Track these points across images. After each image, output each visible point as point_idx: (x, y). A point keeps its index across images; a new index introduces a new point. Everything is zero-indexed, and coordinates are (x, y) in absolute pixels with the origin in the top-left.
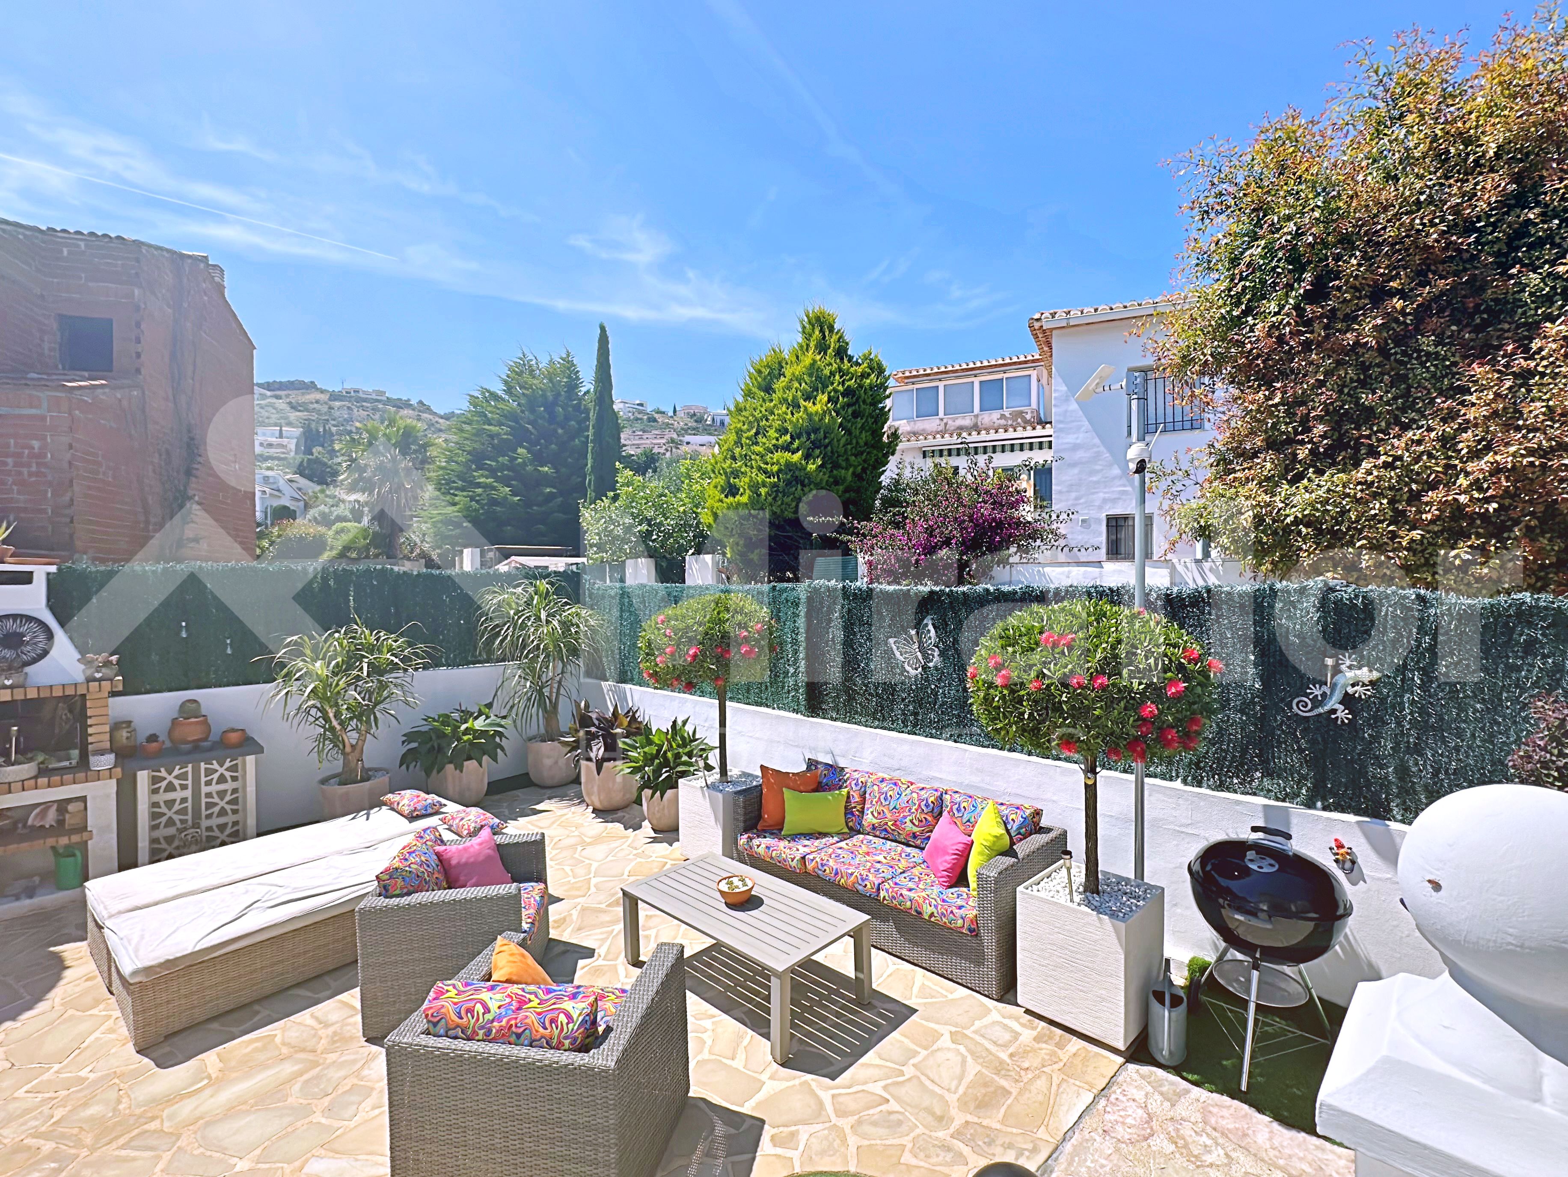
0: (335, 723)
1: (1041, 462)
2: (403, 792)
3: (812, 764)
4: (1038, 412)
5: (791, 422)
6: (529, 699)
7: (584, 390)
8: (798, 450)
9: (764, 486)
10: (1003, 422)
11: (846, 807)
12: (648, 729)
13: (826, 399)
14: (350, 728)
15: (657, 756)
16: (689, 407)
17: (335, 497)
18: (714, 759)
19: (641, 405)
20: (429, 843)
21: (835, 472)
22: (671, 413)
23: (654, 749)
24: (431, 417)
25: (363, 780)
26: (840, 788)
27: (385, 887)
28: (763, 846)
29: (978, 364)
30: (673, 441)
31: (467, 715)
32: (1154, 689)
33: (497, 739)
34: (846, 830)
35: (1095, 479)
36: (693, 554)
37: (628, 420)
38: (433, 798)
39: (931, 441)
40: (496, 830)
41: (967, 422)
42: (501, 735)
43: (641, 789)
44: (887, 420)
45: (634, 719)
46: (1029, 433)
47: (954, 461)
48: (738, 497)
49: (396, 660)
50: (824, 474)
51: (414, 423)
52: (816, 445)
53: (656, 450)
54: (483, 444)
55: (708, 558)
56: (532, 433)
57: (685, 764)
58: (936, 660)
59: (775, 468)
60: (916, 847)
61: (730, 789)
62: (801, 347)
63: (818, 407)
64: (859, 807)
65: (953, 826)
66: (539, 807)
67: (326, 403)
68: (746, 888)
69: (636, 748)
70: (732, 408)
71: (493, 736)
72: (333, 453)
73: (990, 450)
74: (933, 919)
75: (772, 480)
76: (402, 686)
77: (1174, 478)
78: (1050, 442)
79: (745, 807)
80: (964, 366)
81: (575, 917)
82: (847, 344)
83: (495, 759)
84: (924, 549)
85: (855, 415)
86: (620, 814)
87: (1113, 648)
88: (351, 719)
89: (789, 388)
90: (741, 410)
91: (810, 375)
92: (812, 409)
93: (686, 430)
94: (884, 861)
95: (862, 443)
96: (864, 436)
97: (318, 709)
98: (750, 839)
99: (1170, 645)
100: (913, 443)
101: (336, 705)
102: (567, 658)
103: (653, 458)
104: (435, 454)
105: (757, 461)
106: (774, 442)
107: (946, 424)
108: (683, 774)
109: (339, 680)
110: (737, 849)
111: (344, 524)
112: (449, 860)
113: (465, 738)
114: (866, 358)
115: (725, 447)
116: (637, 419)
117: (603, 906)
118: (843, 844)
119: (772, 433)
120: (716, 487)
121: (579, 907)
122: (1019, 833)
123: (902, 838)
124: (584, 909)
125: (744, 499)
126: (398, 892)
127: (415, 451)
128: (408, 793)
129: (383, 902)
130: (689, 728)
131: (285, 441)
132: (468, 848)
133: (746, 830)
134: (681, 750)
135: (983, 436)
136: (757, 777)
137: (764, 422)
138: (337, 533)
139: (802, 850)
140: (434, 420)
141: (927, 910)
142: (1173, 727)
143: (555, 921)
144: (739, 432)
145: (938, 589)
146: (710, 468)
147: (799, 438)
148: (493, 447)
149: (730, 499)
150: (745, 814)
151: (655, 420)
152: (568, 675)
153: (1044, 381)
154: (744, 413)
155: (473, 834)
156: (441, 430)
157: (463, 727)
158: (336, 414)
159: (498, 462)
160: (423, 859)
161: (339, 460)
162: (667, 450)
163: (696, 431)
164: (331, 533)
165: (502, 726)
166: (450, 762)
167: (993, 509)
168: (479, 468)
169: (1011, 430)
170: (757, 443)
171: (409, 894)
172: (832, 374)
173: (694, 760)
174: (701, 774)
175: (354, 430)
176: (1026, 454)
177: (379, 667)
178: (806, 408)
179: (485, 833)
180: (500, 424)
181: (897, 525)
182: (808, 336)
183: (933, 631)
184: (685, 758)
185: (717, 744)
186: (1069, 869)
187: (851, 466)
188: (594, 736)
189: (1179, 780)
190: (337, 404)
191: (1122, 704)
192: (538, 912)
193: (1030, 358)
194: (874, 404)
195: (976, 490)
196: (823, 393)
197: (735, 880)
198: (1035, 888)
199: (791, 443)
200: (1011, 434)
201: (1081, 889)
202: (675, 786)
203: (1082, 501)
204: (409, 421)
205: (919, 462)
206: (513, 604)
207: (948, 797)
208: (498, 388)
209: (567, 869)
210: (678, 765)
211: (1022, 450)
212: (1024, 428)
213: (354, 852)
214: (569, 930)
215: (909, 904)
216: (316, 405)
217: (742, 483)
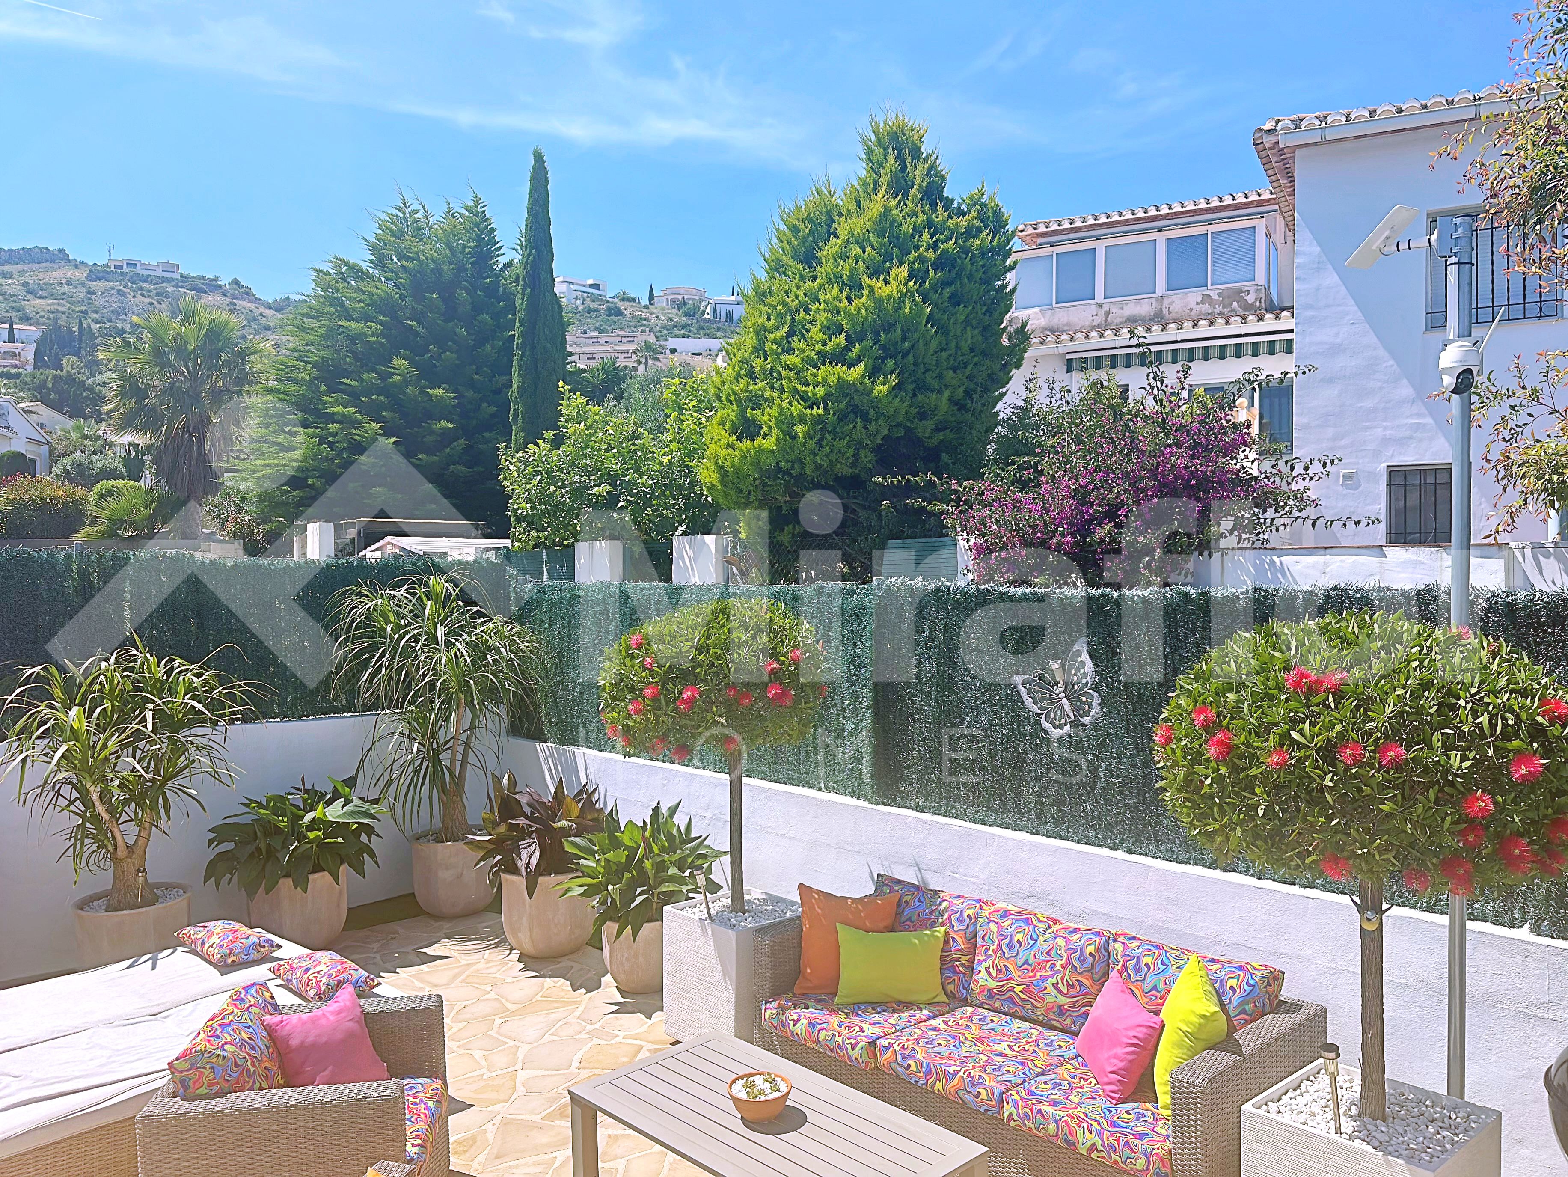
0: (100, 809)
1: (1277, 375)
2: (211, 924)
3: (884, 882)
4: (1267, 290)
5: (847, 313)
6: (417, 771)
7: (502, 260)
8: (859, 360)
9: (802, 421)
10: (1206, 308)
11: (942, 960)
12: (612, 820)
13: (905, 273)
14: (124, 818)
15: (626, 867)
16: (674, 290)
17: (98, 438)
18: (721, 871)
19: (596, 286)
20: (254, 1010)
21: (920, 397)
22: (645, 301)
23: (621, 856)
24: (252, 306)
25: (146, 903)
26: (933, 926)
27: (183, 1082)
28: (804, 1022)
29: (1165, 210)
30: (648, 347)
31: (313, 798)
32: (1488, 768)
33: (364, 838)
34: (943, 998)
35: (1368, 403)
36: (684, 534)
37: (575, 311)
38: (259, 934)
39: (1081, 343)
40: (363, 991)
41: (1143, 308)
42: (369, 830)
43: (602, 920)
44: (1009, 307)
45: (589, 804)
46: (1253, 326)
47: (1122, 376)
48: (759, 440)
49: (199, 706)
50: (902, 401)
51: (225, 316)
52: (889, 352)
53: (621, 363)
54: (338, 351)
55: (710, 539)
56: (417, 334)
57: (673, 879)
58: (1095, 711)
59: (821, 392)
60: (1063, 1031)
61: (748, 922)
62: (865, 185)
63: (892, 289)
64: (964, 959)
65: (1129, 996)
66: (429, 951)
67: (82, 284)
68: (777, 1094)
69: (593, 853)
70: (749, 290)
71: (357, 833)
72: (94, 365)
73: (1183, 356)
74: (1094, 1155)
75: (815, 411)
76: (208, 748)
77: (1512, 401)
78: (1290, 341)
79: (773, 955)
80: (1141, 214)
81: (490, 1137)
82: (943, 178)
83: (361, 872)
84: (1071, 525)
85: (956, 300)
86: (564, 963)
87: (1416, 696)
88: (126, 803)
89: (844, 256)
90: (764, 294)
91: (881, 233)
92: (883, 290)
93: (670, 330)
94: (1008, 1052)
95: (965, 348)
96: (971, 336)
97: (74, 786)
98: (782, 1009)
99: (1518, 692)
100: (1050, 348)
101: (104, 779)
102: (481, 702)
103: (617, 376)
104: (258, 367)
105: (790, 381)
106: (819, 347)
107: (1107, 314)
108: (670, 898)
109: (107, 740)
110: (761, 1029)
111: (113, 482)
112: (286, 1040)
113: (311, 835)
114: (975, 201)
115: (738, 357)
116: (589, 311)
117: (537, 1118)
118: (938, 1022)
119: (815, 333)
120: (722, 423)
121: (497, 1121)
122: (1244, 1012)
123: (1039, 1015)
124: (506, 1123)
125: (770, 443)
126: (203, 1090)
127: (227, 363)
128: (218, 926)
129: (179, 1106)
130: (680, 820)
131: (17, 347)
132: (318, 1018)
133: (775, 994)
134: (666, 857)
135: (1172, 332)
136: (793, 903)
137: (802, 314)
138: (102, 496)
139: (870, 1030)
140: (257, 312)
141: (1085, 1139)
142: (1522, 835)
143: (458, 1143)
144: (761, 332)
145: (1099, 592)
146: (712, 391)
147: (860, 341)
148: (356, 356)
149: (747, 444)
150: (774, 967)
151: (619, 313)
152: (480, 732)
153: (1278, 237)
154: (769, 300)
155: (326, 994)
156: (268, 328)
157: (309, 817)
158: (99, 302)
159: (362, 380)
160: (245, 1036)
161: (104, 378)
162: (640, 363)
163: (686, 331)
164: (92, 496)
165: (372, 816)
166: (287, 875)
167: (1193, 457)
168: (330, 391)
169: (1221, 321)
170: (789, 351)
171: (221, 1094)
172: (917, 230)
173: (687, 873)
174: (700, 897)
175: (128, 328)
176: (1247, 364)
177: (172, 717)
178: (871, 288)
179: (346, 994)
180: (366, 318)
181: (1023, 485)
182: (875, 167)
183: (1089, 663)
184: (673, 871)
185: (727, 848)
186: (1333, 1077)
187: (946, 387)
188: (524, 833)
189: (1527, 926)
190: (101, 285)
191: (1432, 794)
192: (431, 1128)
193: (1254, 197)
194: (987, 281)
195: (1163, 424)
196: (901, 263)
197: (759, 1080)
198: (1273, 1107)
199: (847, 349)
200: (1220, 329)
201: (1354, 1110)
202: (659, 917)
203: (1344, 442)
204: (216, 314)
205: (1062, 378)
206: (391, 614)
207: (1118, 947)
208: (362, 258)
209: (478, 1054)
210: (663, 881)
211: (1238, 356)
212: (1244, 319)
213: (131, 1021)
214: (481, 1158)
215: (1052, 1128)
216: (66, 288)
217: (767, 416)
